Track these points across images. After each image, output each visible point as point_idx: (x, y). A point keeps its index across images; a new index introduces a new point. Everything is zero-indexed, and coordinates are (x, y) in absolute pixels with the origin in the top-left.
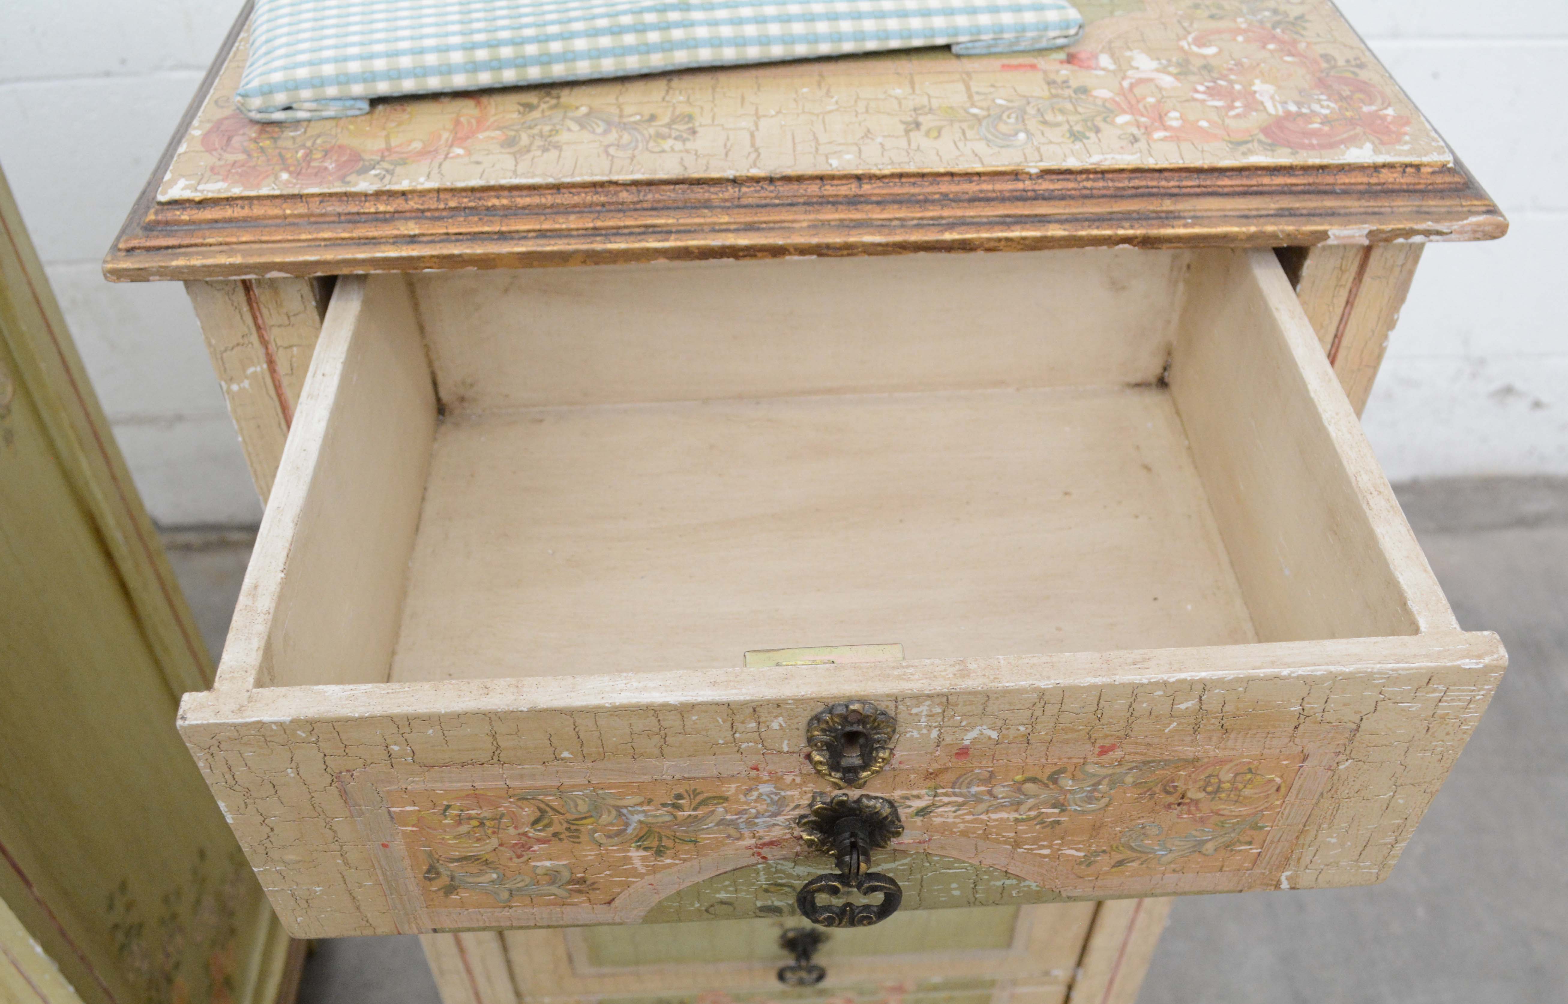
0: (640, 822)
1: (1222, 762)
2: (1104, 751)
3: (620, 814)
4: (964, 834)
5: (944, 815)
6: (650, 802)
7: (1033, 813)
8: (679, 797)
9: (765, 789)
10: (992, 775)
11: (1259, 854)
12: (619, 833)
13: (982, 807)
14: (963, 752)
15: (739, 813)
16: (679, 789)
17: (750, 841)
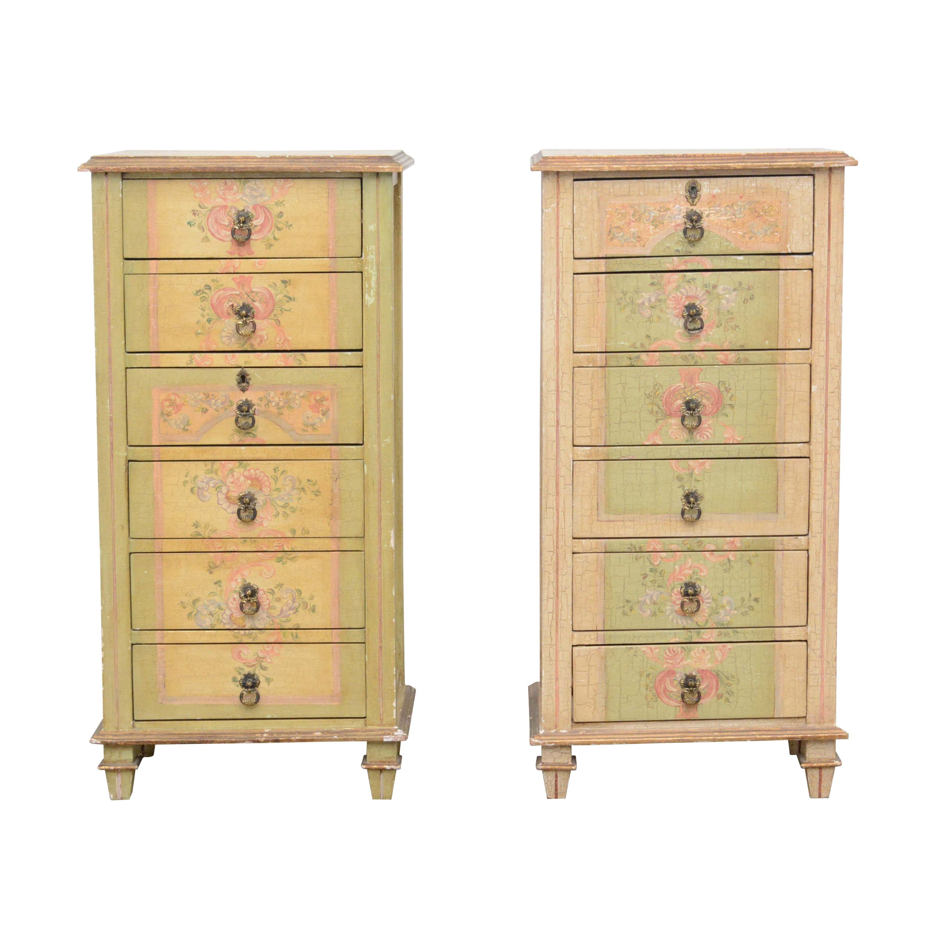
0: (653, 216)
1: (765, 202)
2: (741, 197)
3: (649, 213)
4: (717, 224)
5: (712, 218)
6: (655, 209)
7: (730, 217)
8: (661, 208)
9: (677, 206)
10: (720, 204)
11: (780, 236)
12: (649, 220)
13: (719, 214)
14: (714, 196)
15: (672, 214)
16: (661, 206)
17: (674, 224)
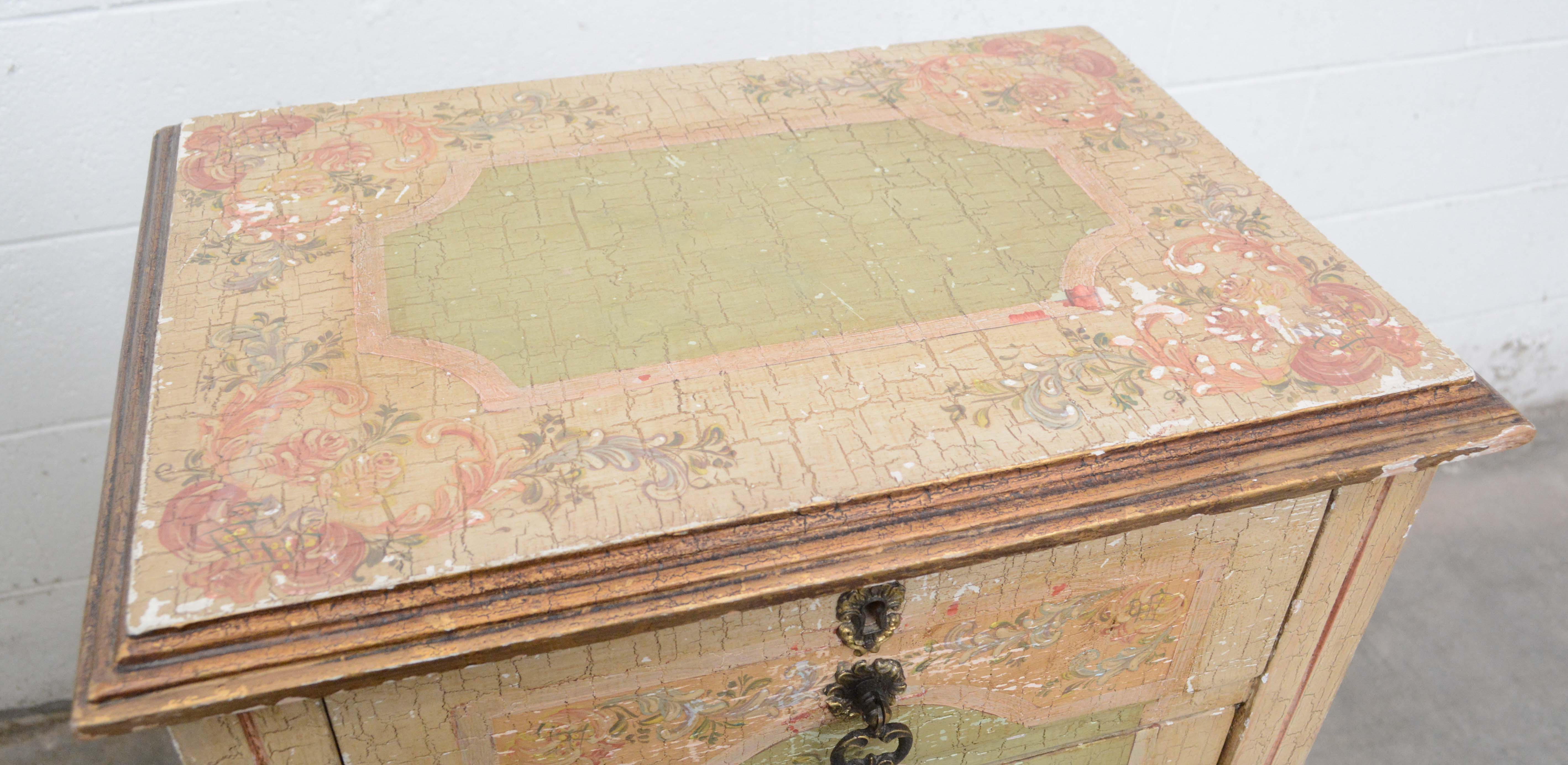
0: (700, 714)
1: (1142, 587)
2: (1057, 591)
3: (684, 709)
4: (952, 682)
5: (937, 668)
6: (709, 693)
7: (1004, 655)
8: (733, 684)
9: (801, 666)
10: (974, 625)
11: (1170, 663)
12: (682, 726)
13: (967, 655)
14: (953, 608)
15: (779, 691)
16: (733, 678)
17: (785, 717)
